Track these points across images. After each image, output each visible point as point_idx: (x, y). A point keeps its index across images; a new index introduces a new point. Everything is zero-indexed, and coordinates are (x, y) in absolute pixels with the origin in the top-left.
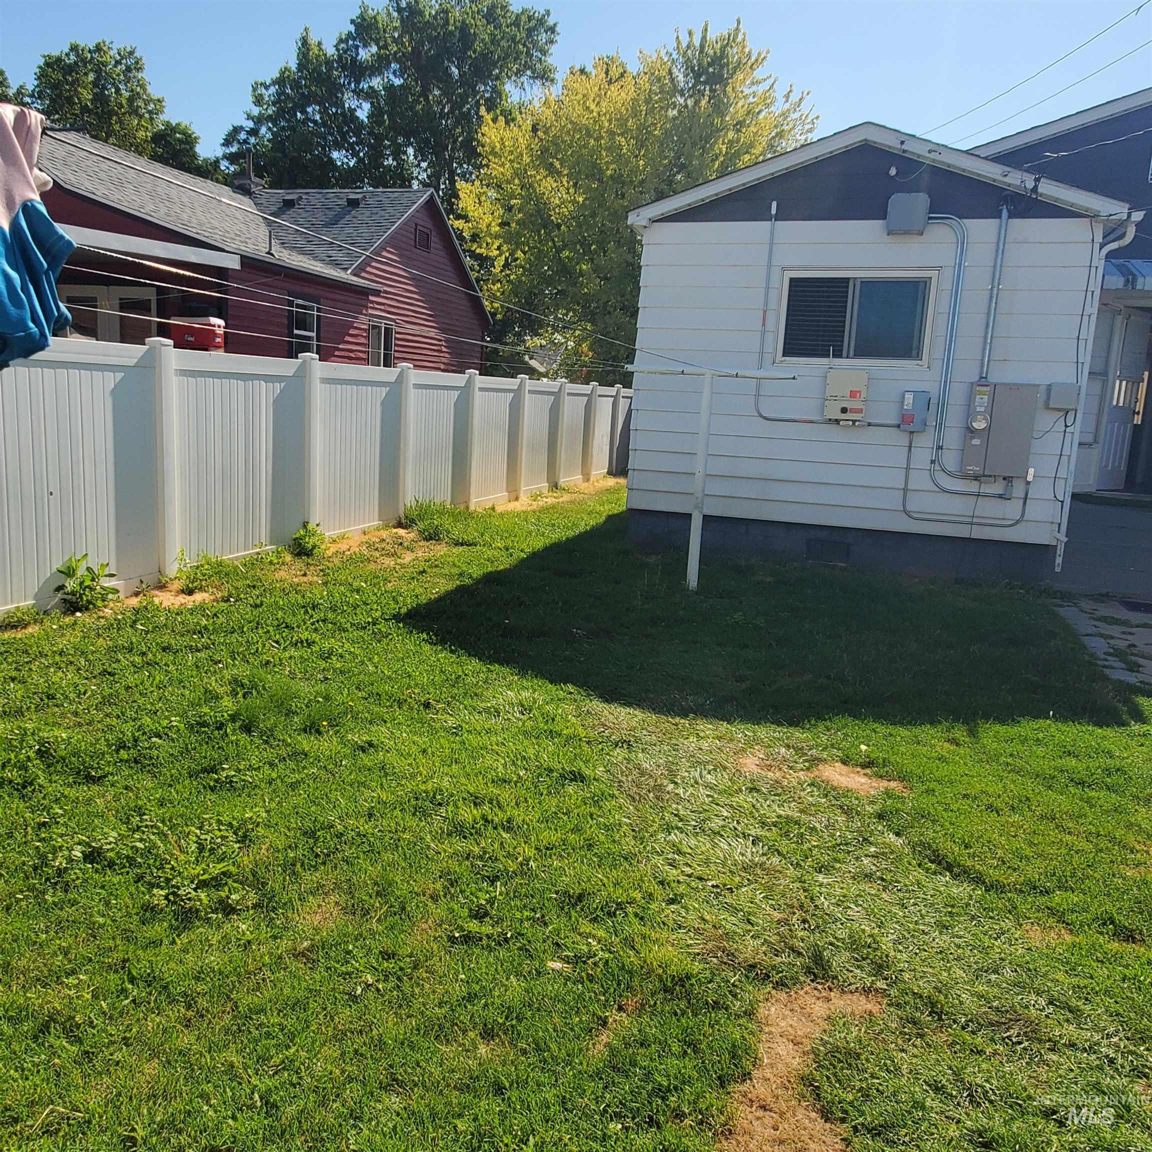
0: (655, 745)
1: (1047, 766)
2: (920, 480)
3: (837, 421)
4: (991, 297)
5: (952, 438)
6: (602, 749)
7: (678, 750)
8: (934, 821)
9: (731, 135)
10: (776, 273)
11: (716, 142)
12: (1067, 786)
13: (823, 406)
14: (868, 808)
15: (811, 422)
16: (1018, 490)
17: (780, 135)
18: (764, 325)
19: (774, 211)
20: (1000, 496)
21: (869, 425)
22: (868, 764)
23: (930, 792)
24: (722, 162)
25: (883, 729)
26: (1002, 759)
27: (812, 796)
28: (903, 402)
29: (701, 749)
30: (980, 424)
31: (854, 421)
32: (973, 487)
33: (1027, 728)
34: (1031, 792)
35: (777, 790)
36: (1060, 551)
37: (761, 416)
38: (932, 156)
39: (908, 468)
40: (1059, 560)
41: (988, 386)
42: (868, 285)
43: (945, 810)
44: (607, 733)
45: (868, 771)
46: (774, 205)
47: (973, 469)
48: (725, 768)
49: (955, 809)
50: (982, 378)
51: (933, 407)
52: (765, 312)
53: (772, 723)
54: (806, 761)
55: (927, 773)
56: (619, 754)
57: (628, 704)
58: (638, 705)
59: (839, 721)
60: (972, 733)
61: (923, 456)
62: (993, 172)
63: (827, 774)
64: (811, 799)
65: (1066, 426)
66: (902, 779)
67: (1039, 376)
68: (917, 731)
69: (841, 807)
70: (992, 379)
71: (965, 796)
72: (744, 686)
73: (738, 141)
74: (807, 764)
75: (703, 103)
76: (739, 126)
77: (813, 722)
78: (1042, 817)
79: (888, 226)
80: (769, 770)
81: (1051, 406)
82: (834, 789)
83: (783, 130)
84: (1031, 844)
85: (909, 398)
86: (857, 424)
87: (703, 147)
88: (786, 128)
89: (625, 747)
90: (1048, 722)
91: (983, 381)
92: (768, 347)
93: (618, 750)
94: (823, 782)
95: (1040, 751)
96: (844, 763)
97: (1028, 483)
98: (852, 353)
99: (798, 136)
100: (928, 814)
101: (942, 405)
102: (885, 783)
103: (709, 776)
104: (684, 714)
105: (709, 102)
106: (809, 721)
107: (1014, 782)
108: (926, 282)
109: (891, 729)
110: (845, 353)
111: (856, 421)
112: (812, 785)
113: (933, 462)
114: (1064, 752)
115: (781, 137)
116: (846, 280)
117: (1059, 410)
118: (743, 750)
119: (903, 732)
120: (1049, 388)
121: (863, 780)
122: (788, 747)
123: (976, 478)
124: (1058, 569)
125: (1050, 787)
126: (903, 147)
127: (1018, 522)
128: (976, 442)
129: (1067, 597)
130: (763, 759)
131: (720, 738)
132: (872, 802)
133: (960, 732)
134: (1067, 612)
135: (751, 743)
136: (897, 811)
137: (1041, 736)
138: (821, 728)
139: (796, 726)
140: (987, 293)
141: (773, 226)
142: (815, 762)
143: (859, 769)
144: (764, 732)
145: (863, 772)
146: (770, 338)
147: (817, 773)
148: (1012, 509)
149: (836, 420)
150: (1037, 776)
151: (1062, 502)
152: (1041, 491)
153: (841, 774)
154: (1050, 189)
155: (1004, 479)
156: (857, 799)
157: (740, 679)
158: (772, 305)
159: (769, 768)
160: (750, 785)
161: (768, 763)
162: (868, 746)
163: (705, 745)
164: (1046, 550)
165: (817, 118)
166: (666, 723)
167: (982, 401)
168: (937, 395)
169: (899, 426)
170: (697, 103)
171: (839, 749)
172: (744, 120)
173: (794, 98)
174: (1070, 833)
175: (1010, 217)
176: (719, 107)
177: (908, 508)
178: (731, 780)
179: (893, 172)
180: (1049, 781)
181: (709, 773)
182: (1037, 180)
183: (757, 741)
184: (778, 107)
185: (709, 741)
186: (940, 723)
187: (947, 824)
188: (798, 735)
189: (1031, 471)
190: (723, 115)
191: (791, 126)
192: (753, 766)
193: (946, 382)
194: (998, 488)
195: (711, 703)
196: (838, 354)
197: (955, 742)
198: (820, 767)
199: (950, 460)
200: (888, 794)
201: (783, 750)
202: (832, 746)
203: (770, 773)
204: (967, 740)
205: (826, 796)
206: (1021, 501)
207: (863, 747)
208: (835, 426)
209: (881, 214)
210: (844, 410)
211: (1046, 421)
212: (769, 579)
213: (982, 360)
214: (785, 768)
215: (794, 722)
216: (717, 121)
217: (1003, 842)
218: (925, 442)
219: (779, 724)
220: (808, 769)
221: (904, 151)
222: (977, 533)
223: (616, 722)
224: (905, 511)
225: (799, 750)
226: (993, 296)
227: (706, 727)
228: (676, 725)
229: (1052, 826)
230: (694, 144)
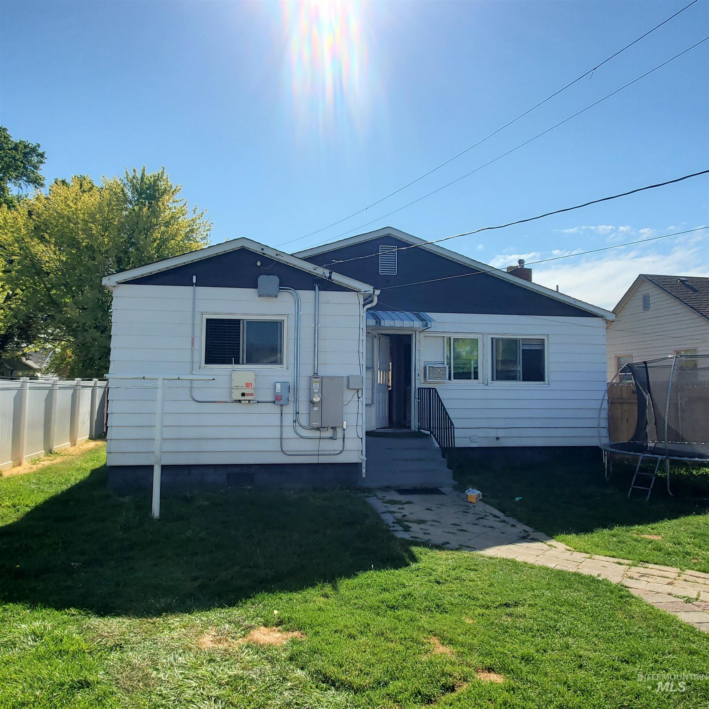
0: (140, 643)
1: (373, 601)
2: (289, 432)
3: (240, 401)
4: (315, 330)
5: (303, 407)
6: (101, 656)
7: (157, 643)
8: (321, 654)
9: (163, 228)
10: (198, 316)
11: (154, 232)
12: (386, 611)
13: (231, 393)
14: (283, 655)
15: (225, 402)
16: (340, 434)
17: (192, 231)
18: (193, 345)
19: (194, 281)
20: (331, 438)
21: (258, 402)
22: (280, 623)
23: (317, 634)
24: (158, 244)
25: (285, 596)
26: (352, 601)
27: (249, 655)
28: (275, 388)
29: (173, 638)
30: (316, 399)
31: (249, 401)
32: (317, 434)
33: (363, 578)
34: (369, 620)
35: (227, 657)
36: (364, 465)
37: (194, 400)
38: (279, 257)
39: (281, 426)
40: (364, 471)
41: (319, 378)
42: (250, 323)
43: (326, 644)
44: (104, 642)
45: (280, 628)
46: (194, 277)
47: (316, 424)
48: (190, 649)
49: (332, 642)
50: (315, 374)
51: (291, 390)
52: (193, 339)
53: (218, 607)
54: (242, 630)
55: (314, 621)
56: (115, 655)
57: (118, 615)
58: (126, 614)
59: (259, 597)
60: (335, 588)
61: (288, 419)
62: (309, 267)
63: (256, 636)
64: (248, 658)
65: (359, 398)
66: (300, 629)
67: (342, 372)
68: (304, 593)
69: (267, 659)
70: (320, 374)
71: (336, 631)
72: (197, 584)
73: (167, 232)
74: (243, 632)
75: (145, 210)
76: (167, 224)
77: (244, 601)
78: (377, 635)
79: (258, 292)
80: (220, 643)
81: (350, 388)
82: (262, 646)
83: (193, 229)
84: (374, 654)
85: (278, 386)
86: (251, 402)
87: (146, 234)
88: (194, 227)
89: (118, 649)
90: (372, 572)
91: (316, 375)
92: (196, 359)
93: (113, 653)
94: (254, 643)
95: (370, 591)
96: (266, 626)
97: (344, 430)
98: (245, 362)
99: (202, 233)
100: (318, 650)
101: (296, 390)
102: (291, 634)
103: (180, 658)
104: (159, 614)
105: (148, 209)
106: (241, 601)
107: (360, 615)
108: (281, 322)
109: (290, 595)
110: (241, 361)
111: (250, 400)
112: (248, 647)
113: (294, 421)
114: (382, 589)
115: (193, 232)
116: (239, 320)
117: (354, 389)
118: (202, 632)
119: (297, 596)
120: (348, 377)
121: (278, 635)
122: (230, 622)
123: (318, 429)
124: (364, 476)
125: (378, 614)
126: (263, 252)
127: (341, 452)
128: (316, 409)
129: (369, 491)
130: (215, 636)
131: (184, 627)
132: (285, 650)
133: (328, 589)
134: (373, 501)
135: (206, 626)
136: (300, 652)
137: (369, 581)
138: (249, 604)
139: (234, 606)
140: (313, 328)
141: (195, 289)
142: (249, 628)
143: (275, 628)
144: (214, 615)
145: (277, 629)
146: (196, 353)
147: (249, 637)
148: (337, 445)
149: (239, 401)
150: (371, 608)
151: (362, 439)
152: (351, 433)
153: (264, 635)
154: (337, 277)
155: (332, 428)
156: (276, 650)
157: (195, 579)
158: (197, 333)
159: (219, 641)
160: (209, 658)
161: (218, 637)
162: (278, 610)
163: (175, 634)
164: (357, 465)
165: (212, 224)
166: (146, 623)
167: (316, 386)
168: (293, 384)
169: (274, 402)
170: (140, 209)
171: (262, 617)
172: (170, 221)
173: (198, 212)
174: (392, 641)
175: (320, 290)
176: (155, 213)
177: (284, 449)
178: (195, 657)
179: (259, 264)
180: (376, 610)
181: (180, 655)
182: (330, 273)
183: (210, 623)
184: (189, 217)
185: (178, 630)
186: (317, 585)
187: (329, 654)
188: (236, 612)
189: (345, 423)
190: (157, 218)
191: (198, 226)
192: (210, 643)
193: (297, 377)
194: (329, 433)
195: (176, 601)
196: (237, 362)
197: (326, 596)
198: (252, 632)
199: (304, 419)
200: (294, 642)
201: (227, 626)
202: (257, 615)
203: (221, 645)
204: (332, 593)
205: (258, 653)
206: (342, 440)
207: (276, 612)
208: (238, 404)
209: (255, 286)
210: (243, 395)
211: (349, 395)
212: (206, 503)
213: (314, 364)
214: (229, 639)
215: (232, 604)
216: (154, 220)
217: (359, 657)
218: (289, 409)
219: (223, 607)
220: (244, 636)
221: (264, 254)
222: (323, 460)
223: (109, 631)
224: (282, 451)
225: (237, 624)
226: (316, 331)
227: (175, 620)
228: (154, 623)
229: (382, 639)
230: (140, 232)
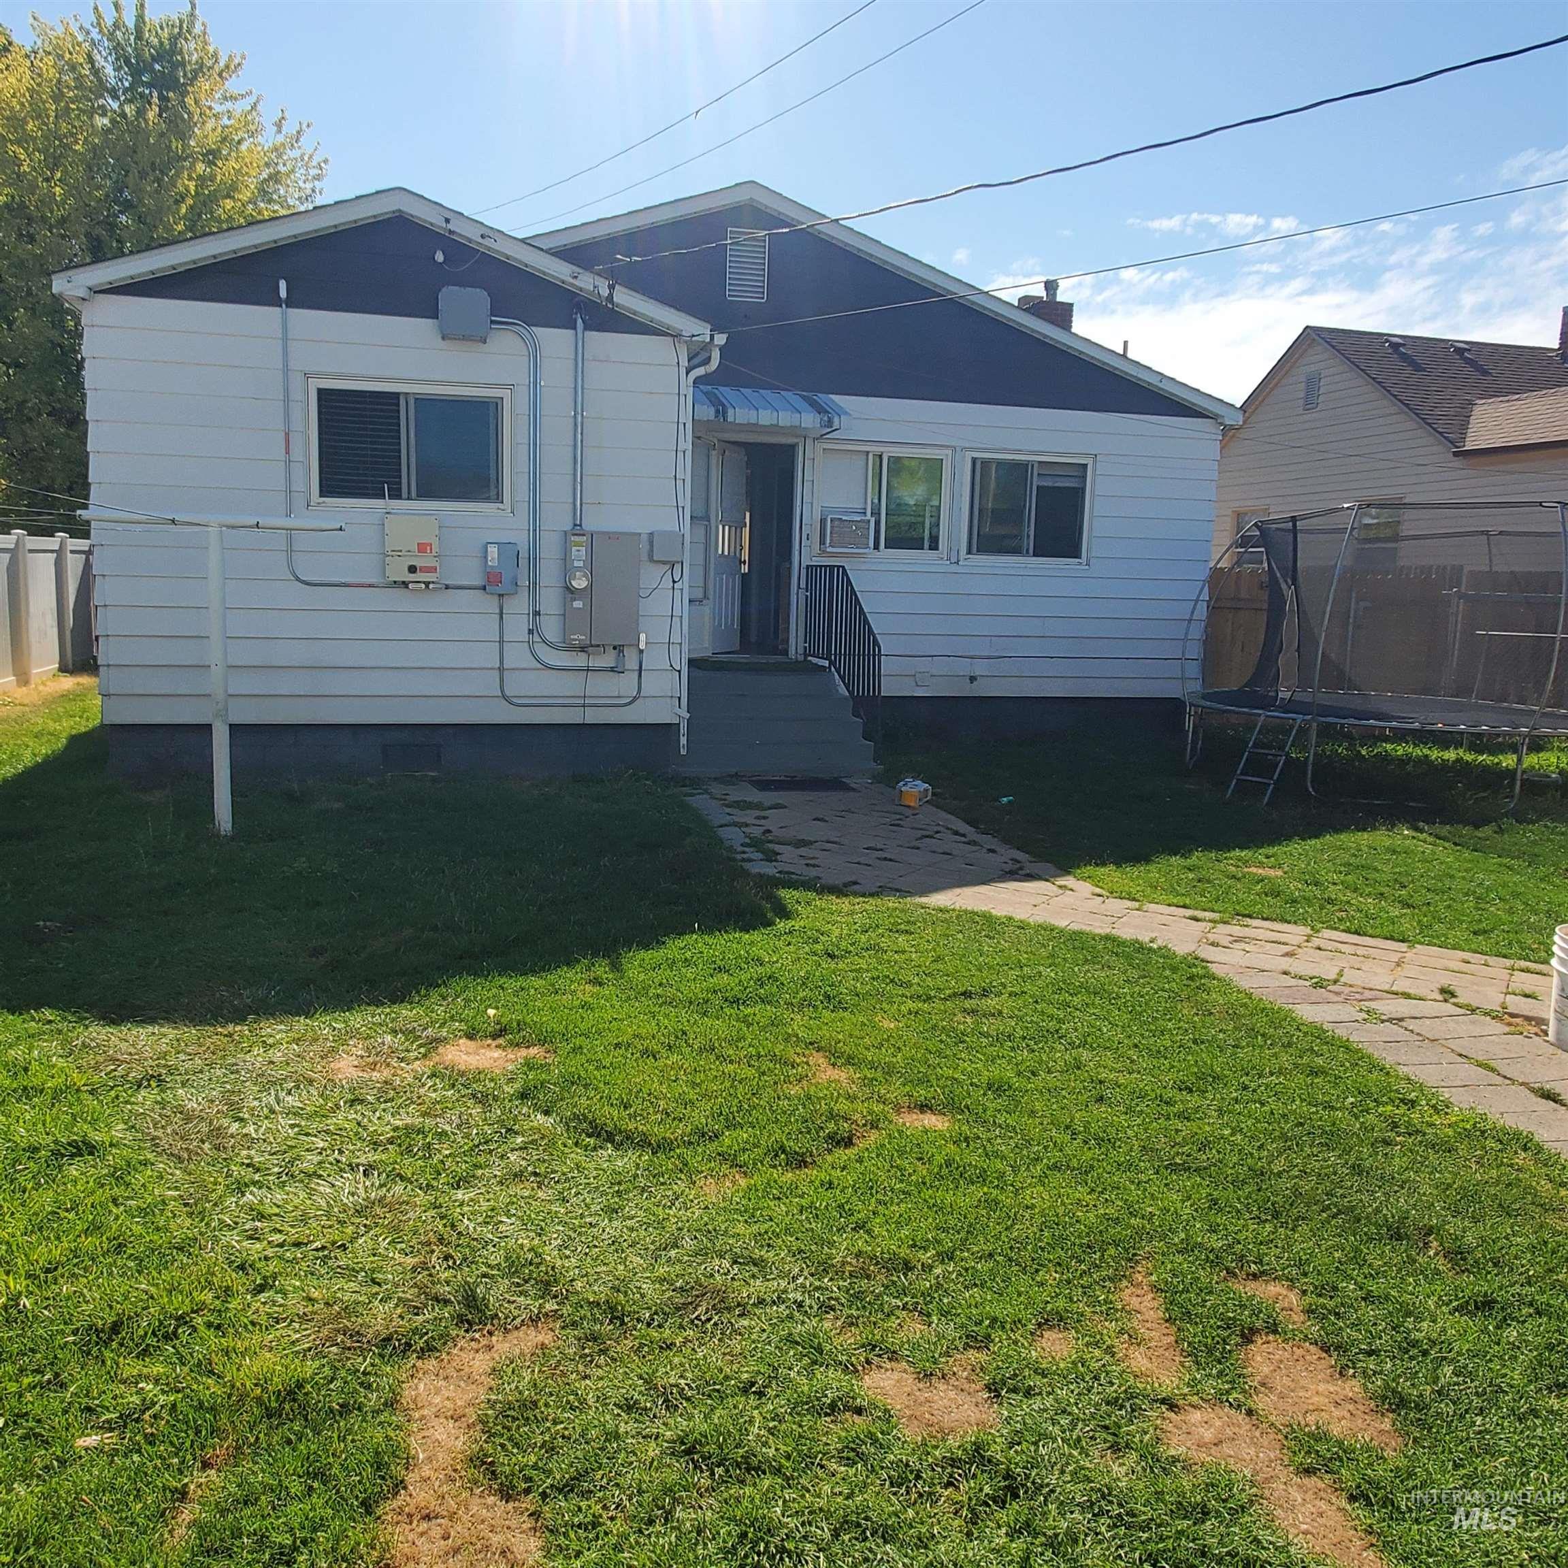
0: (201, 1072)
1: (697, 990)
2: (517, 656)
3: (405, 584)
4: (576, 425)
5: (550, 600)
6: (117, 1097)
7: (237, 1072)
8: (586, 1086)
9: (200, 168)
10: (297, 381)
11: (177, 175)
12: (722, 1008)
13: (384, 566)
14: (506, 1089)
15: (370, 586)
16: (631, 662)
17: (275, 178)
18: (287, 452)
19: (283, 293)
20: (612, 670)
21: (447, 587)
22: (500, 1032)
23: (577, 1050)
24: (191, 207)
25: (512, 983)
26: (652, 992)
27: (435, 1091)
28: (486, 557)
29: (273, 1063)
30: (580, 583)
31: (427, 584)
32: (581, 660)
33: (674, 947)
34: (686, 1024)
35: (388, 1093)
36: (683, 729)
37: (298, 579)
38: (486, 242)
39: (501, 642)
40: (683, 740)
41: (584, 535)
42: (424, 403)
43: (597, 1068)
44: (121, 1071)
45: (501, 1041)
46: (283, 285)
47: (579, 638)
48: (311, 1082)
49: (608, 1065)
50: (575, 525)
51: (523, 562)
52: (287, 435)
53: (369, 1005)
54: (420, 1046)
55: (570, 1027)
56: (146, 1097)
57: (152, 1021)
58: (167, 1019)
59: (457, 984)
60: (616, 967)
61: (517, 627)
62: (560, 271)
63: (450, 1057)
64: (434, 1095)
65: (674, 582)
66: (542, 1042)
67: (637, 522)
68: (551, 977)
69: (474, 1096)
70: (589, 524)
71: (618, 1046)
72: (322, 960)
73: (212, 178)
74: (422, 1050)
75: (151, 115)
76: (211, 157)
77: (423, 992)
78: (700, 1051)
79: (441, 328)
80: (373, 1070)
81: (655, 558)
82: (462, 1074)
83: (279, 172)
84: (694, 1085)
85: (493, 551)
86: (431, 586)
87: (159, 180)
88: (281, 168)
89: (153, 1084)
90: (695, 936)
91: (577, 528)
92: (298, 486)
93: (143, 1092)
94: (446, 1069)
95: (690, 973)
96: (470, 1037)
97: (641, 651)
98: (414, 494)
99: (301, 184)
100: (578, 1078)
101: (534, 560)
102: (523, 1052)
103: (290, 1098)
104: (240, 1018)
105: (160, 115)
106: (418, 992)
107: (667, 1016)
108: (497, 404)
109: (521, 981)
110: (405, 494)
111: (429, 583)
112: (433, 1075)
113: (530, 632)
114: (715, 969)
115: (277, 182)
116: (396, 395)
117: (664, 563)
118: (333, 1050)
119: (536, 982)
120: (651, 534)
121: (497, 1054)
122: (394, 1032)
123: (583, 649)
124: (684, 752)
125: (705, 1014)
126: (450, 226)
127: (635, 699)
128: (578, 604)
129: (695, 783)
130: (362, 1057)
131: (297, 1041)
132: (511, 1080)
133: (601, 969)
134: (699, 801)
135: (342, 1039)
136: (542, 1084)
137: (688, 954)
138: (435, 996)
139: (402, 1002)
140: (572, 420)
141: (284, 314)
142: (434, 1043)
143: (489, 1041)
144: (358, 1019)
145: (494, 1044)
146: (298, 472)
147: (437, 1059)
148: (625, 685)
149: (404, 582)
150: (691, 1003)
151: (679, 671)
152: (656, 660)
153: (468, 1053)
154: (625, 299)
155: (615, 648)
156: (492, 1080)
157: (316, 952)
158: (297, 425)
159: (373, 1066)
160: (350, 1097)
161: (371, 1060)
162: (497, 1008)
163: (277, 1056)
164: (668, 730)
165: (326, 161)
166: (214, 1036)
167: (579, 554)
168: (527, 547)
169: (484, 588)
170: (141, 113)
171: (461, 1021)
172: (219, 150)
173: (290, 128)
174: (731, 1062)
175: (586, 328)
176: (178, 125)
177: (508, 693)
178: (321, 1096)
179: (440, 257)
180: (702, 1007)
181: (289, 1093)
182: (611, 287)
183: (352, 1033)
184: (269, 138)
185: (283, 1048)
186: (578, 961)
187: (602, 1085)
188: (406, 1013)
189: (643, 637)
190: (183, 137)
191: (289, 166)
192: (352, 1070)
193: (535, 530)
194: (608, 660)
195: (277, 993)
196: (396, 494)
197: (597, 982)
198: (441, 1050)
199: (551, 628)
200: (529, 1065)
201: (388, 1038)
202: (452, 1018)
203: (375, 1074)
204: (611, 976)
205: (454, 1085)
206: (636, 674)
207: (491, 1012)
208: (403, 591)
209: (430, 310)
210: (412, 569)
211: (652, 576)
212: (336, 805)
213: (575, 505)
214: (394, 1063)
215: (398, 997)
216: (176, 145)
217: (664, 1091)
218: (519, 605)
219: (379, 1004)
220: (425, 1056)
221: (450, 232)
222: (592, 717)
223: (133, 1051)
224: (504, 697)
225: (410, 1034)
226: (577, 425)
227: (276, 1030)
228: (230, 1035)
229: (712, 1057)
230: (143, 175)
